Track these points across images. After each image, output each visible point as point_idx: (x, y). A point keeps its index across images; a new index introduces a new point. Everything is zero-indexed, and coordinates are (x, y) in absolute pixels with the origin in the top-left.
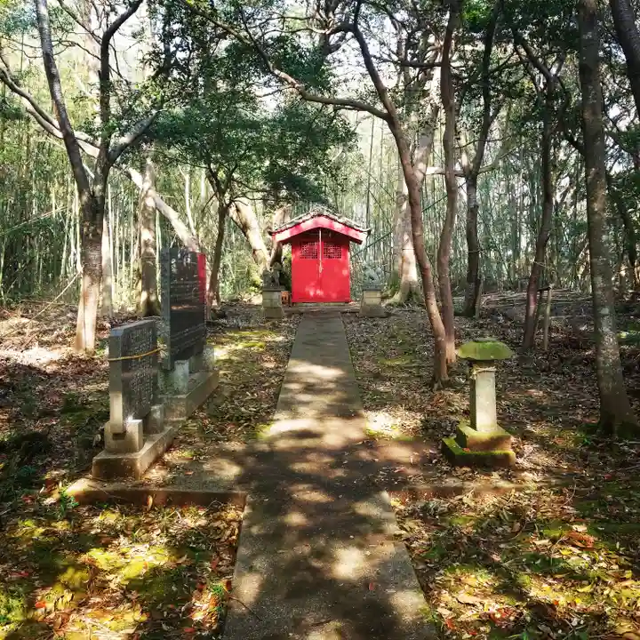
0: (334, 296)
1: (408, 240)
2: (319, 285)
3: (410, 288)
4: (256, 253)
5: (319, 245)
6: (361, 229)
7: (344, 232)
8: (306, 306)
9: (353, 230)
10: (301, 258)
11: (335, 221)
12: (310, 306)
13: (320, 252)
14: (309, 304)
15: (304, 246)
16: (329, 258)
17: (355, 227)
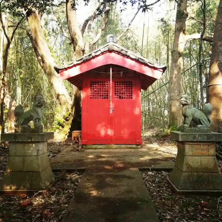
5: (110, 85)
8: (96, 148)
9: (147, 67)
10: (91, 98)
11: (128, 57)
12: (100, 148)
13: (111, 91)
14: (99, 147)
15: (95, 86)
16: (120, 98)
17: (149, 64)
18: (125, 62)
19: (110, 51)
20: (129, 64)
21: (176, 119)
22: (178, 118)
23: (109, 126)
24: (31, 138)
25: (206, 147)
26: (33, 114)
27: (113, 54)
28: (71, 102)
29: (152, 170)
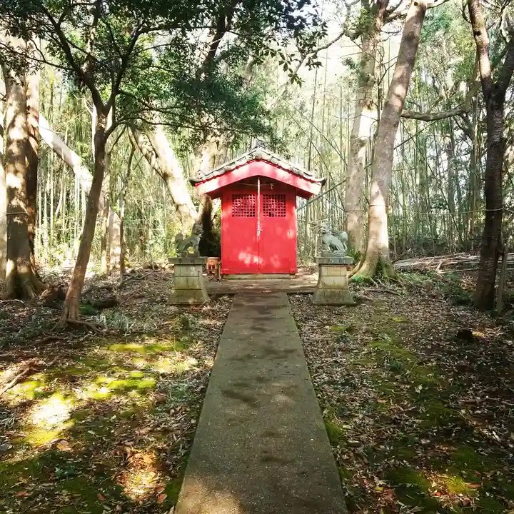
0: (277, 264)
1: (378, 193)
2: (257, 249)
3: (380, 259)
4: (180, 208)
5: (257, 200)
6: (313, 179)
7: (289, 182)
8: (239, 279)
9: (302, 180)
10: (233, 216)
11: (279, 167)
12: (245, 279)
13: (259, 208)
14: (243, 277)
15: (238, 200)
16: (270, 216)
17: (305, 176)
18: (275, 174)
19: (258, 160)
20: (282, 176)
21: (354, 241)
22: (357, 240)
23: (256, 252)
24: (194, 262)
25: (338, 269)
26: (192, 241)
27: (261, 164)
28: (197, 216)
29: (300, 294)
